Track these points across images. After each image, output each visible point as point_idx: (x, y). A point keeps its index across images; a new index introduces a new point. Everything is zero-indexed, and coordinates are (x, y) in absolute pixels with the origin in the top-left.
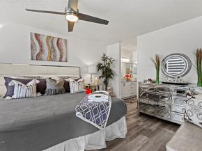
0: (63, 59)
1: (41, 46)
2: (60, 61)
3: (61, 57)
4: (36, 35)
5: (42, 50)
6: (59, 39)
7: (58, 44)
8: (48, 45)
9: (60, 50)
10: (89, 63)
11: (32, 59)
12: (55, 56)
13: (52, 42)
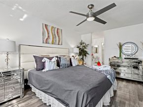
0: (60, 43)
1: (48, 34)
2: (59, 44)
3: (59, 42)
4: (45, 25)
5: (49, 36)
6: (58, 29)
7: (57, 32)
8: (52, 33)
9: (59, 36)
10: (73, 46)
11: (43, 43)
12: (56, 41)
13: (54, 31)
